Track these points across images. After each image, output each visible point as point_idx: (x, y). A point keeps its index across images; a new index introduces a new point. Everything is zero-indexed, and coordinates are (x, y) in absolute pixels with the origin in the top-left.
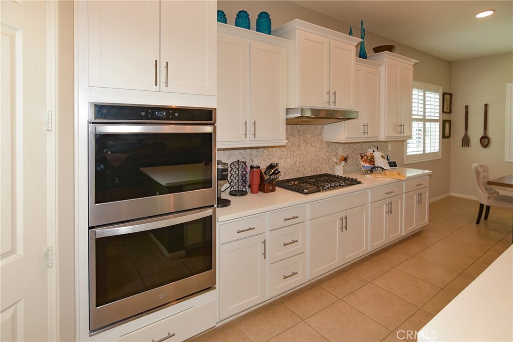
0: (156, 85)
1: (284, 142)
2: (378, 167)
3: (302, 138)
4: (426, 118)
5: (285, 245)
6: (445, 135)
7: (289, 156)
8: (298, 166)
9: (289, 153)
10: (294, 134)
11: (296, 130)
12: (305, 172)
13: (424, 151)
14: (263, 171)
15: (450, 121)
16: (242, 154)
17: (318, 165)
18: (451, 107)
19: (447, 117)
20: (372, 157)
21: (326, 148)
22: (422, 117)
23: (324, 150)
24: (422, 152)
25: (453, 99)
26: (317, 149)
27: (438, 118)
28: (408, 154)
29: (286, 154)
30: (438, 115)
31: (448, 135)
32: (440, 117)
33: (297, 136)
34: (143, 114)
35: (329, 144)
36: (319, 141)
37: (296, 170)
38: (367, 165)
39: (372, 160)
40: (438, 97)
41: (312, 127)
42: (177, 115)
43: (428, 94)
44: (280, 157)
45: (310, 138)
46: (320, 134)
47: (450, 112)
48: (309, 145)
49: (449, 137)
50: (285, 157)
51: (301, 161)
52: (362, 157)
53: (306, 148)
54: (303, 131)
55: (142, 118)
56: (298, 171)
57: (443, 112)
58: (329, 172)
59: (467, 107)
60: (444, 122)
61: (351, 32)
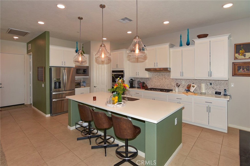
2: (189, 90)
3: (163, 77)
8: (162, 85)
10: (160, 75)
12: (165, 88)
17: (171, 86)
20: (190, 86)
37: (161, 86)
45: (167, 77)
48: (166, 79)
51: (163, 84)
53: (165, 80)
54: (164, 74)
56: (162, 87)
61: (181, 36)
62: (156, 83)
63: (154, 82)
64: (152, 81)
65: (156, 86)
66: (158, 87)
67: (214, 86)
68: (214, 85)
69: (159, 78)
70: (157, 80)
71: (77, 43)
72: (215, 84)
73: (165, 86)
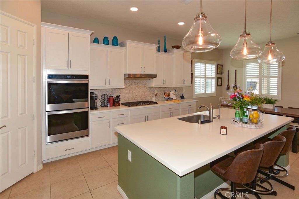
0: (67, 68)
1: (124, 87)
2: (170, 98)
3: (136, 86)
4: (207, 76)
5: (118, 124)
6: (219, 85)
7: (130, 93)
8: (134, 97)
9: (130, 92)
10: (132, 84)
11: (133, 82)
13: (205, 92)
14: (115, 98)
15: (221, 78)
16: (108, 92)
17: (144, 97)
18: (222, 71)
19: (219, 76)
20: (169, 94)
21: (149, 90)
22: (204, 76)
23: (148, 91)
24: (204, 93)
25: (223, 67)
26: (144, 90)
27: (214, 77)
28: (195, 93)
29: (129, 92)
30: (214, 75)
31: (221, 85)
32: (215, 76)
33: (134, 85)
34: (63, 77)
35: (150, 88)
36: (145, 87)
38: (166, 97)
39: (169, 95)
40: (214, 66)
41: (141, 81)
42: (75, 77)
43: (207, 65)
44: (126, 93)
45: (140, 85)
46: (146, 84)
47: (222, 74)
48: (140, 89)
49: (221, 86)
50: (128, 93)
51: (136, 95)
52: (165, 94)
53: (139, 90)
54: (137, 83)
55: (63, 78)
56: (134, 99)
57: (218, 74)
58: (150, 100)
59: (228, 71)
60: (218, 78)
61: (159, 41)
62: (127, 95)
64: (121, 93)
65: (127, 100)
66: (129, 100)
69: (131, 88)
70: (128, 91)
73: (139, 98)
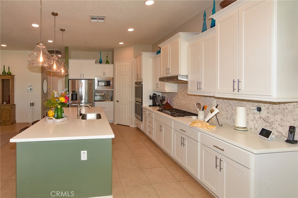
61: (205, 15)
63: (179, 100)
67: (269, 115)
68: (268, 113)
69: (184, 93)
71: (101, 53)
72: (271, 110)
